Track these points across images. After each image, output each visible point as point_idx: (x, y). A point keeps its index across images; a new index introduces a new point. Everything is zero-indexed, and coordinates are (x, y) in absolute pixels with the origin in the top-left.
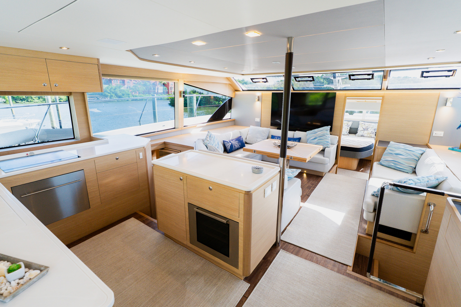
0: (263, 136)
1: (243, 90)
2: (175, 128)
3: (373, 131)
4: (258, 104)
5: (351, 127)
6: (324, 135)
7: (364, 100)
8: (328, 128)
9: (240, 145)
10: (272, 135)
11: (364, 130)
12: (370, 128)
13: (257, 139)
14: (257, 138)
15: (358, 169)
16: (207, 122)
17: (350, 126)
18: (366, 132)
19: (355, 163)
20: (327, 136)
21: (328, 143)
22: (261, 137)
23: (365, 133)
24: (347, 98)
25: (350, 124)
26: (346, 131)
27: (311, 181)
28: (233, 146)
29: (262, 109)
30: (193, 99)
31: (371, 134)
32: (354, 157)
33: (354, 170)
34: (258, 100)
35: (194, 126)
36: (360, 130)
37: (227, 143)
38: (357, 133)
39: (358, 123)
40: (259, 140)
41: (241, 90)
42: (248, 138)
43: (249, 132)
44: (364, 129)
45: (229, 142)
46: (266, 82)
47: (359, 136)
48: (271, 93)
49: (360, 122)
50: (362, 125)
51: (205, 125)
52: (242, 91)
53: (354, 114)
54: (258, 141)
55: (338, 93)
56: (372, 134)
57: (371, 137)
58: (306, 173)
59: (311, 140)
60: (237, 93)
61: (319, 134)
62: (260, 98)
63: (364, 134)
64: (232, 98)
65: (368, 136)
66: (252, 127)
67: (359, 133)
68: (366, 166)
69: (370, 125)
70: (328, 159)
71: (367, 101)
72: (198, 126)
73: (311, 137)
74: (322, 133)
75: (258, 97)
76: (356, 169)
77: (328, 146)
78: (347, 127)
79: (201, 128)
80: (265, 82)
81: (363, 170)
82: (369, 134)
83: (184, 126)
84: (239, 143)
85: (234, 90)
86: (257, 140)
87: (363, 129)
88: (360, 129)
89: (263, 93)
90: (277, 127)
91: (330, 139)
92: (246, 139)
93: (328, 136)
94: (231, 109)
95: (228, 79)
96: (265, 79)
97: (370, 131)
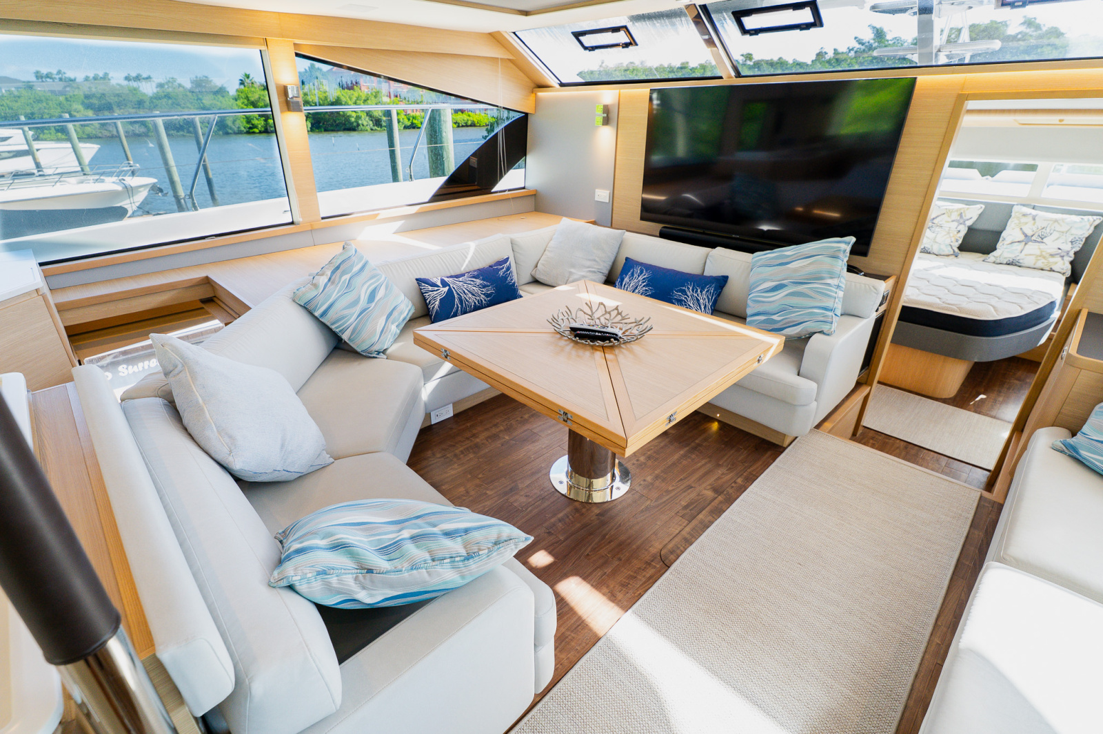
0: (595, 260)
1: (562, 85)
2: (292, 223)
3: (1067, 247)
4: (605, 136)
5: (975, 227)
6: (817, 277)
7: (1054, 119)
8: (843, 246)
9: (487, 295)
10: (627, 259)
11: (1028, 239)
12: (1056, 235)
13: (572, 270)
14: (573, 266)
15: (962, 399)
16: (427, 200)
17: (969, 223)
18: (1032, 248)
19: (954, 375)
20: (829, 281)
21: (830, 314)
22: (588, 263)
23: (1030, 253)
24: (971, 104)
25: (972, 215)
26: (948, 241)
27: (720, 472)
28: (457, 301)
29: (618, 158)
30: (440, 121)
31: (1052, 260)
32: (954, 353)
33: (945, 401)
34: (606, 121)
35: (371, 217)
36: (1008, 240)
37: (430, 288)
38: (995, 249)
39: (1006, 212)
40: (578, 273)
41: (554, 83)
42: (543, 265)
43: (552, 244)
44: (1026, 236)
45: (439, 283)
46: (630, 44)
47: (998, 261)
48: (644, 90)
49: (1015, 209)
50: (1024, 220)
51: (413, 212)
52: (558, 86)
53: (1002, 175)
54: (575, 277)
55: (924, 80)
56: (1058, 259)
57: (1051, 270)
58: (719, 422)
59: (760, 291)
60: (542, 94)
61: (796, 270)
62: (614, 115)
63: (1022, 256)
64: (527, 114)
65: (1040, 264)
66: (566, 222)
67: (1004, 250)
68: (1002, 384)
69: (1056, 221)
70: (814, 385)
71: (1069, 119)
72: (384, 214)
73: (765, 281)
74: (812, 269)
75: (606, 110)
76: (956, 396)
77: (825, 328)
78: (955, 224)
79: (399, 223)
80: (626, 45)
81: (982, 399)
82: (1044, 257)
83: (323, 218)
84: (484, 287)
85: (532, 85)
86: (571, 273)
87: (1022, 237)
88: (1011, 234)
89: (622, 91)
90: (658, 227)
91: (841, 294)
92: (536, 266)
93: (834, 282)
94: (525, 154)
95: (495, 38)
96: (622, 33)
97: (1051, 245)
